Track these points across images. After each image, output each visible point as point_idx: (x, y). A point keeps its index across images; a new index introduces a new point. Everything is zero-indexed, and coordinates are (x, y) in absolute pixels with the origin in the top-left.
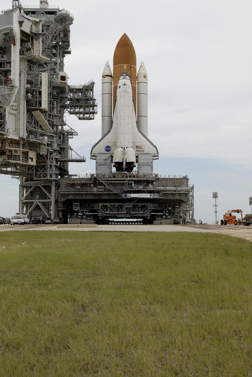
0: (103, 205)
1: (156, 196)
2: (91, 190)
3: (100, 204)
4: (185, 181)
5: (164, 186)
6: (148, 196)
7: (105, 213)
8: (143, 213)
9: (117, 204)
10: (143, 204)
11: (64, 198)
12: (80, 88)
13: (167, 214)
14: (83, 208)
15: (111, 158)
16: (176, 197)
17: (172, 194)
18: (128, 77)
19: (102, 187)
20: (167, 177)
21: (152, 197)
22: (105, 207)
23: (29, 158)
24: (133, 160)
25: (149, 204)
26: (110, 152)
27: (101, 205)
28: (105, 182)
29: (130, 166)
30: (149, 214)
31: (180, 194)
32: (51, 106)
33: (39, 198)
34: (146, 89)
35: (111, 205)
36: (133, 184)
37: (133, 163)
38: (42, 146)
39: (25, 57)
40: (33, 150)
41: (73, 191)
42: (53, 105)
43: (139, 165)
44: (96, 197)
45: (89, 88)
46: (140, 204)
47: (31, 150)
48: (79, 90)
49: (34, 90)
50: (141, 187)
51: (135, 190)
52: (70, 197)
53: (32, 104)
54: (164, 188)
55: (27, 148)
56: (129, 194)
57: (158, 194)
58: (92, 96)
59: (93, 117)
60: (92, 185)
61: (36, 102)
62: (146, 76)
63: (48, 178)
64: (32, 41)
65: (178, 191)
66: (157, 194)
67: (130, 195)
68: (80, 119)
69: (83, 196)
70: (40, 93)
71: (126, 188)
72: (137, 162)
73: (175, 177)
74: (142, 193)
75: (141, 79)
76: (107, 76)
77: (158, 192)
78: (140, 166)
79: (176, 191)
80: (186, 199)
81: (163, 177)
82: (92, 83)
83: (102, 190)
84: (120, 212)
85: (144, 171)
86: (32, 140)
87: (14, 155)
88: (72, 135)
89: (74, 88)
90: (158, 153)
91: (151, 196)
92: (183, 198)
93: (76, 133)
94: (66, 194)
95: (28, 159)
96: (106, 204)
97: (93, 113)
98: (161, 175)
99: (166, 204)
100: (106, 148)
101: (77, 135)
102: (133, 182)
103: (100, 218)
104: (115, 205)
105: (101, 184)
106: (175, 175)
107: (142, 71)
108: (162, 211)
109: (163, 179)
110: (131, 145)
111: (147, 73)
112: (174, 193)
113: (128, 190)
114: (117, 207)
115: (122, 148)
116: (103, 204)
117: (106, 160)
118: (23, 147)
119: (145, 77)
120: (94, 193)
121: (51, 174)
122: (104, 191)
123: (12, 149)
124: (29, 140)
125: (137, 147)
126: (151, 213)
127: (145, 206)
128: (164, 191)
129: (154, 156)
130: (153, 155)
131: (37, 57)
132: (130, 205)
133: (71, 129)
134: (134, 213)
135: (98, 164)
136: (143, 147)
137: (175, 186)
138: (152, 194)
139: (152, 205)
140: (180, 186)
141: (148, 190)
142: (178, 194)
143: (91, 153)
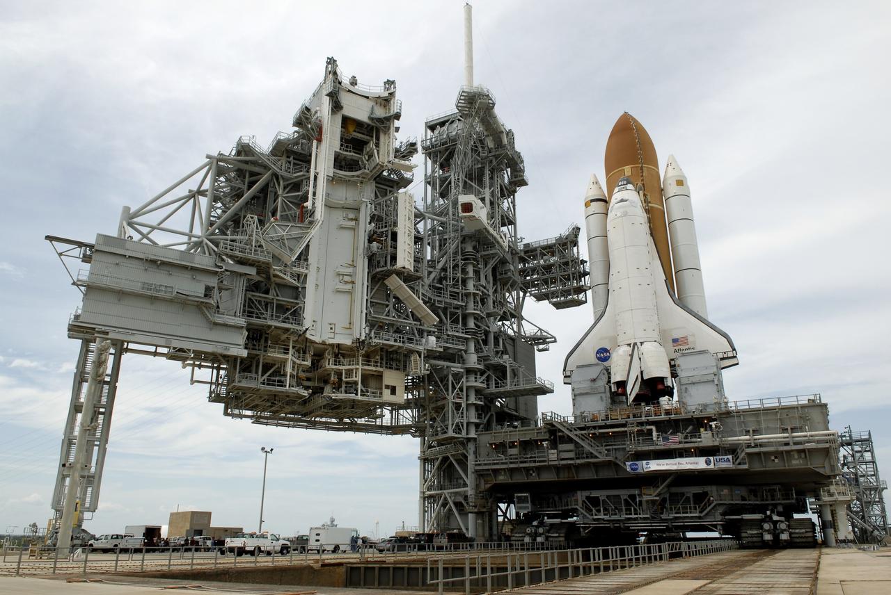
0: (588, 498)
1: (723, 463)
2: (543, 457)
3: (579, 493)
4: (815, 415)
5: (749, 431)
6: (699, 464)
7: (594, 520)
8: (700, 517)
9: (624, 494)
10: (698, 490)
11: (486, 482)
12: (549, 243)
13: (775, 518)
14: (548, 507)
15: (606, 373)
16: (794, 462)
17: (778, 454)
18: (630, 186)
19: (571, 446)
20: (756, 405)
21: (712, 466)
22: (595, 502)
23: (384, 387)
24: (664, 372)
25: (714, 488)
26: (606, 364)
27: (581, 496)
28: (578, 432)
29: (653, 389)
30: (720, 518)
31: (803, 451)
32: (459, 275)
34: (688, 207)
35: (608, 497)
36: (655, 434)
37: (661, 380)
38: (414, 357)
39: (366, 171)
40: (398, 369)
41: (502, 463)
42: (464, 271)
43: (680, 384)
44: (564, 476)
45: (571, 240)
46: (691, 491)
47: (391, 368)
48: (549, 249)
49: (383, 232)
50: (675, 441)
51: (658, 447)
52: (502, 479)
53: (379, 262)
54: (747, 437)
55: (379, 364)
56: (644, 462)
57: (730, 457)
58: (576, 254)
59: (584, 299)
60: (545, 444)
61: (386, 257)
62: (682, 181)
63: (451, 433)
65: (795, 444)
66: (726, 457)
67: (647, 464)
68: (558, 306)
69: (531, 475)
70: (394, 236)
71: (632, 447)
72: (674, 375)
73: (780, 402)
74: (681, 456)
75: (672, 189)
76: (592, 201)
77: (733, 450)
78: (683, 387)
79: (787, 444)
80: (827, 465)
81: (743, 406)
82: (574, 229)
83: (571, 455)
84: (633, 516)
85: (696, 400)
86: (377, 341)
87: (347, 383)
88: (545, 342)
89: (537, 245)
90: (734, 350)
91: (708, 463)
92: (816, 464)
93: (553, 337)
94: (488, 470)
95: (381, 389)
96: (595, 494)
97: (580, 290)
98: (736, 402)
99: (774, 487)
100: (597, 353)
101: (555, 341)
102: (654, 428)
103: (583, 533)
104: (619, 496)
105: (570, 440)
106: (779, 399)
107: (671, 173)
108: (760, 509)
109: (744, 411)
110: (655, 336)
111: (686, 175)
112: (782, 452)
113: (639, 449)
114: (625, 500)
115: (629, 345)
116: (586, 493)
117: (594, 380)
118: (364, 361)
119: (680, 183)
120: (551, 463)
121: (457, 425)
122: (578, 458)
123: (341, 367)
124: (370, 343)
125: (675, 341)
126: (724, 514)
127: (705, 494)
128: (749, 446)
129: (722, 359)
130: (721, 356)
131: (386, 163)
132: (650, 495)
133: (540, 329)
134: (671, 516)
135: (577, 392)
136: (690, 339)
137: (784, 430)
138: (711, 458)
139: (725, 491)
140: (801, 429)
141: (696, 445)
142: (799, 451)
143: (564, 370)
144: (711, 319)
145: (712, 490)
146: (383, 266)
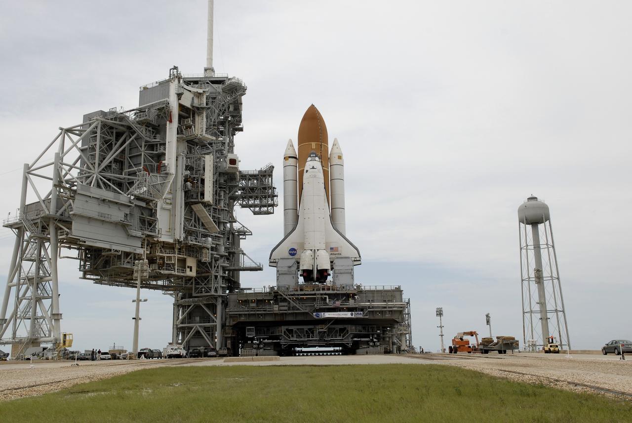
0: (287, 329)
1: (359, 315)
2: (270, 308)
3: (283, 327)
4: (397, 294)
5: (369, 301)
6: (348, 315)
7: (291, 341)
8: (342, 340)
9: (306, 328)
10: (342, 327)
11: (234, 321)
12: (255, 173)
13: (375, 340)
14: (260, 334)
15: (297, 265)
16: (387, 316)
17: (381, 312)
18: (317, 159)
19: (286, 304)
20: (373, 288)
21: (353, 316)
22: (291, 331)
23: (187, 267)
24: (327, 266)
25: (349, 326)
26: (296, 256)
27: (284, 328)
28: (289, 297)
29: (323, 274)
30: (351, 340)
31: (391, 311)
32: (217, 197)
33: (200, 321)
34: (342, 173)
35: (298, 329)
36: (328, 300)
37: (326, 270)
38: (204, 251)
39: (184, 136)
40: (193, 256)
41: (246, 311)
42: (220, 196)
43: (335, 273)
44: (278, 319)
45: (268, 173)
46: (338, 327)
47: (190, 256)
48: (254, 176)
49: (195, 177)
50: (338, 303)
51: (330, 307)
52: (243, 319)
53: (192, 195)
54: (369, 303)
55: (184, 254)
56: (322, 313)
57: (362, 312)
58: (270, 184)
59: (272, 211)
60: (272, 302)
61: (197, 193)
62: (341, 157)
63: (213, 293)
64: (194, 116)
65: (389, 308)
66: (360, 312)
67: (324, 314)
68: (255, 213)
69: (260, 317)
70: (203, 181)
71: (318, 305)
72: (332, 269)
73: (384, 288)
74: (340, 311)
75: (335, 161)
76: (290, 157)
77: (362, 309)
78: (336, 275)
79: (385, 308)
80: (400, 318)
81: (367, 288)
82: (270, 167)
83: (286, 308)
84: (311, 339)
85: (343, 281)
86: (191, 242)
87: (167, 264)
88: (244, 234)
89: (247, 173)
90: (360, 257)
91: (352, 315)
92: (396, 317)
93: (251, 232)
94: (237, 314)
95: (185, 268)
96: (290, 328)
97: (273, 205)
98: (365, 287)
99: (374, 326)
100: (290, 250)
101: (251, 234)
102: (327, 297)
103: (283, 347)
104: (303, 329)
105: (285, 300)
106: (384, 286)
107: (336, 150)
108: (367, 336)
109: (368, 291)
110: (324, 246)
111: (343, 153)
112: (383, 311)
113: (321, 307)
114: (306, 331)
115: (311, 250)
116: (286, 327)
117: (290, 267)
118: (179, 252)
119: (340, 157)
120: (275, 312)
121: (216, 288)
122: (289, 310)
123: (164, 255)
124: (187, 243)
125: (332, 249)
126: (352, 338)
127: (345, 329)
128: (369, 308)
129: (354, 261)
130: (353, 259)
131: (199, 136)
132: (324, 328)
133: (243, 226)
134: (329, 339)
135: (280, 272)
136: (339, 249)
137: (385, 301)
138: (353, 313)
139: (354, 328)
140: (391, 301)
141: (346, 306)
142: (389, 311)
143: (270, 258)
144: (347, 237)
145: (349, 327)
146: (195, 199)
